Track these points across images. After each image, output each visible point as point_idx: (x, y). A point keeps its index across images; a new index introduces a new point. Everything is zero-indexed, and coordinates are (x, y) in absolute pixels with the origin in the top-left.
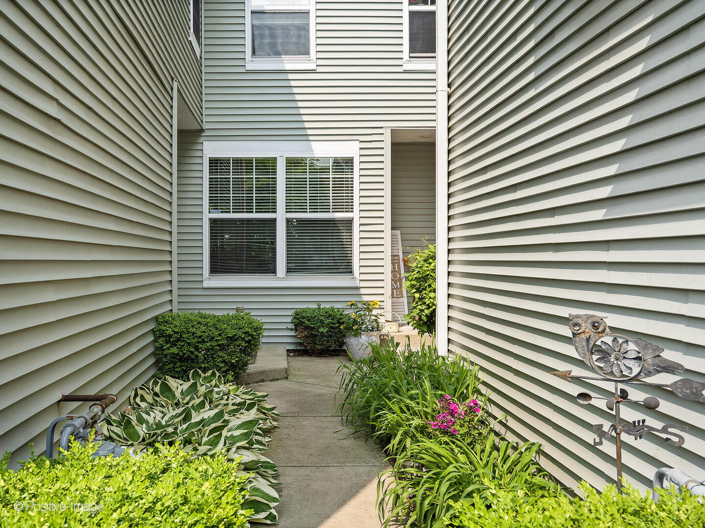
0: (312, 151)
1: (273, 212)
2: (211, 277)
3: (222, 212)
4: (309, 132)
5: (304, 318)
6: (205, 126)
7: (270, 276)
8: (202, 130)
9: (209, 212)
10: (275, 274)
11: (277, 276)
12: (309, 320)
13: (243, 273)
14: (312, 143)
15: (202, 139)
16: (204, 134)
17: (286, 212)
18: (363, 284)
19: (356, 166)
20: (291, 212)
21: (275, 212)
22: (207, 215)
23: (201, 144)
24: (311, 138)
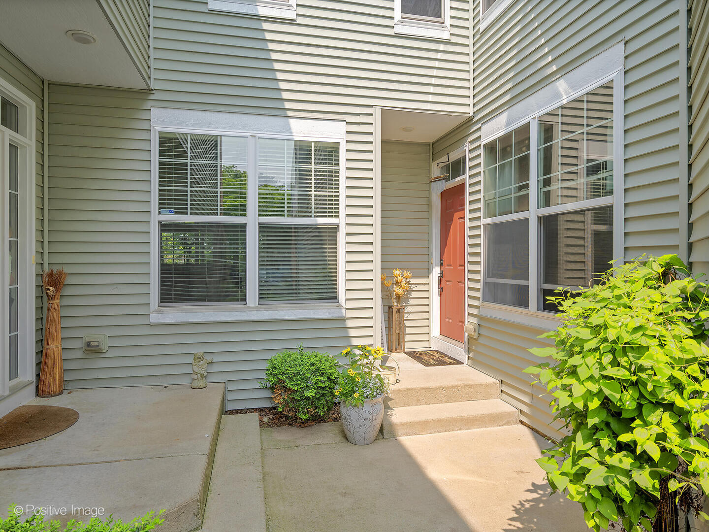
0: (291, 132)
1: (242, 215)
2: (161, 309)
3: (176, 213)
4: (288, 105)
5: (283, 373)
6: (153, 85)
7: (239, 305)
8: (149, 91)
9: (159, 213)
10: (244, 303)
11: (248, 305)
12: (290, 379)
13: (204, 300)
14: (291, 121)
15: (150, 103)
16: (152, 97)
17: (259, 215)
18: (350, 314)
19: (343, 156)
20: (266, 215)
21: (245, 215)
22: (157, 218)
23: (149, 111)
24: (290, 113)
